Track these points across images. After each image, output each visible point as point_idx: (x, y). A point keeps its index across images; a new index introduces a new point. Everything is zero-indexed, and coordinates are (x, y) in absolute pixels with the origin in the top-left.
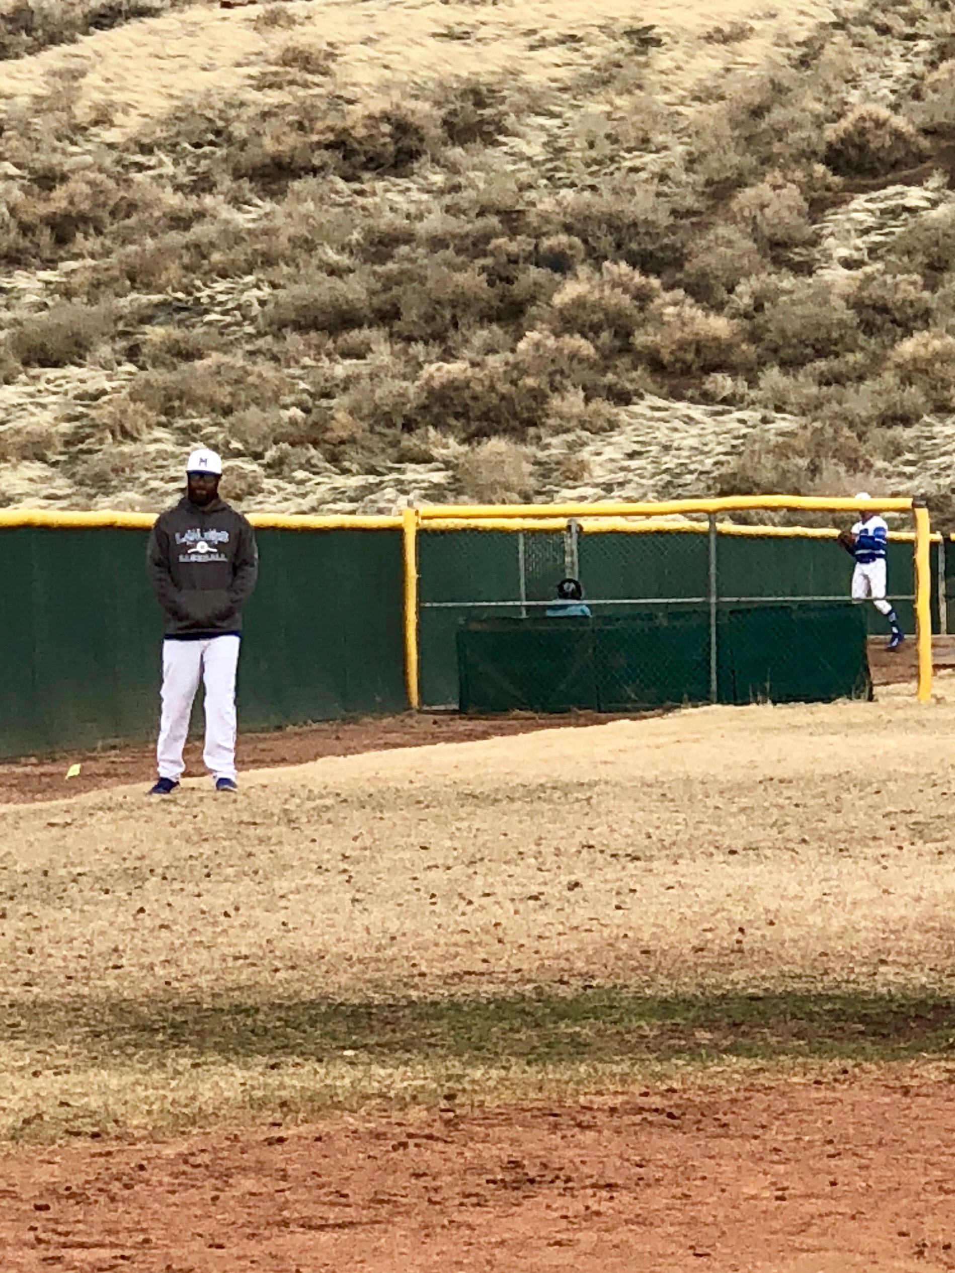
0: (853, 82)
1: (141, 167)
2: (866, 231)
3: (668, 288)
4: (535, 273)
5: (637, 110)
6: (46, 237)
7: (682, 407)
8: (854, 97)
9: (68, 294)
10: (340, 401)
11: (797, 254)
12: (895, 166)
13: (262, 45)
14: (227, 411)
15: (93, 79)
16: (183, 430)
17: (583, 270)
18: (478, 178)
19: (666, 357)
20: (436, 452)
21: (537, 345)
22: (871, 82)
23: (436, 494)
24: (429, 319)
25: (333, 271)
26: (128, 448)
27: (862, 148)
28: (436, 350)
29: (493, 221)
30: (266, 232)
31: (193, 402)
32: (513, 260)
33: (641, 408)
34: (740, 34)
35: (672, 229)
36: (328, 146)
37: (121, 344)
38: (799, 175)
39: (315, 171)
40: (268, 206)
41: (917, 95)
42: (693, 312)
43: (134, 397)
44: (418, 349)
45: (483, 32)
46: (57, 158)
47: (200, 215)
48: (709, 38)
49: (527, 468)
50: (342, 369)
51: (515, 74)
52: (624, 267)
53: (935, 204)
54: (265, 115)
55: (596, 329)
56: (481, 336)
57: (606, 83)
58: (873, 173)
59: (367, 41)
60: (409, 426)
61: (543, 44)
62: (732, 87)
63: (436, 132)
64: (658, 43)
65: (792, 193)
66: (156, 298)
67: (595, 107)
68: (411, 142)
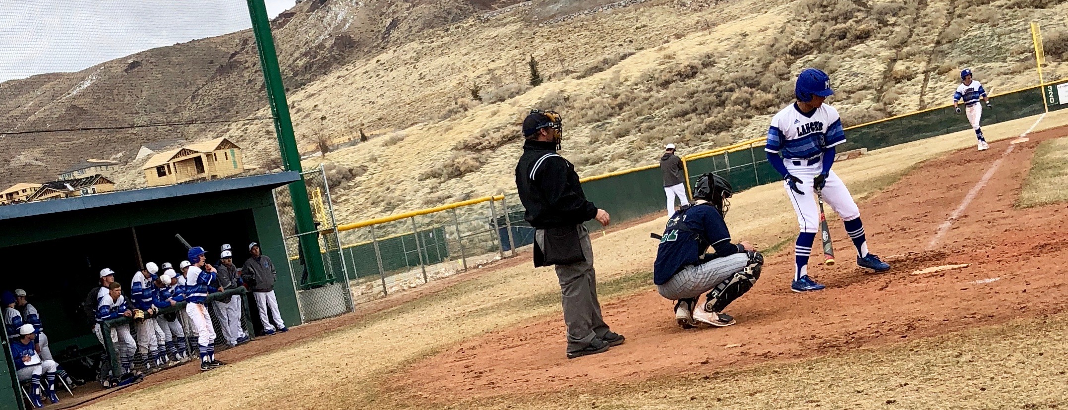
0: (793, 34)
1: (636, 89)
2: (801, 67)
3: (757, 90)
4: (726, 93)
5: (745, 51)
6: (617, 109)
7: (764, 116)
8: (794, 37)
9: (624, 120)
10: (687, 132)
11: (786, 76)
12: (806, 51)
13: (659, 56)
14: (662, 139)
15: (623, 71)
16: (653, 145)
17: (737, 91)
18: (711, 75)
19: (759, 106)
20: (710, 138)
21: (729, 109)
22: (797, 33)
23: (710, 148)
24: (704, 109)
25: (682, 103)
26: (641, 152)
27: (797, 49)
28: (707, 115)
29: (716, 84)
30: (665, 97)
31: (654, 139)
32: (721, 92)
33: (754, 119)
34: (766, 29)
35: (756, 77)
36: (677, 75)
37: (637, 129)
38: (784, 58)
39: (674, 81)
40: (665, 91)
41: (808, 34)
42: (763, 94)
43: (641, 140)
44: (702, 116)
45: (708, 42)
46: (617, 91)
47: (650, 97)
48: (759, 31)
49: (730, 137)
50: (687, 124)
51: (716, 49)
52: (746, 88)
53: (816, 58)
54: (662, 71)
55: (742, 103)
56: (716, 110)
57: (737, 47)
58: (801, 54)
59: (683, 49)
60: (703, 134)
61: (722, 41)
62: (766, 42)
63: (701, 66)
64: (747, 35)
65: (783, 63)
66: (643, 117)
67: (735, 53)
68: (695, 70)
